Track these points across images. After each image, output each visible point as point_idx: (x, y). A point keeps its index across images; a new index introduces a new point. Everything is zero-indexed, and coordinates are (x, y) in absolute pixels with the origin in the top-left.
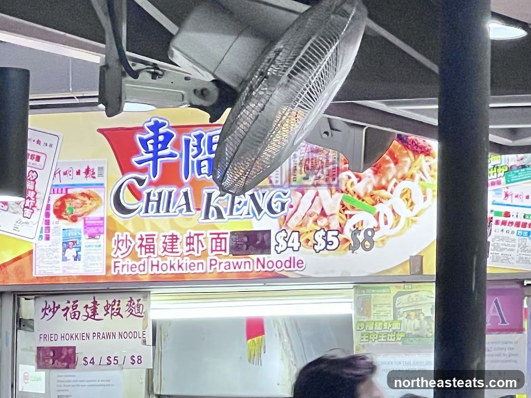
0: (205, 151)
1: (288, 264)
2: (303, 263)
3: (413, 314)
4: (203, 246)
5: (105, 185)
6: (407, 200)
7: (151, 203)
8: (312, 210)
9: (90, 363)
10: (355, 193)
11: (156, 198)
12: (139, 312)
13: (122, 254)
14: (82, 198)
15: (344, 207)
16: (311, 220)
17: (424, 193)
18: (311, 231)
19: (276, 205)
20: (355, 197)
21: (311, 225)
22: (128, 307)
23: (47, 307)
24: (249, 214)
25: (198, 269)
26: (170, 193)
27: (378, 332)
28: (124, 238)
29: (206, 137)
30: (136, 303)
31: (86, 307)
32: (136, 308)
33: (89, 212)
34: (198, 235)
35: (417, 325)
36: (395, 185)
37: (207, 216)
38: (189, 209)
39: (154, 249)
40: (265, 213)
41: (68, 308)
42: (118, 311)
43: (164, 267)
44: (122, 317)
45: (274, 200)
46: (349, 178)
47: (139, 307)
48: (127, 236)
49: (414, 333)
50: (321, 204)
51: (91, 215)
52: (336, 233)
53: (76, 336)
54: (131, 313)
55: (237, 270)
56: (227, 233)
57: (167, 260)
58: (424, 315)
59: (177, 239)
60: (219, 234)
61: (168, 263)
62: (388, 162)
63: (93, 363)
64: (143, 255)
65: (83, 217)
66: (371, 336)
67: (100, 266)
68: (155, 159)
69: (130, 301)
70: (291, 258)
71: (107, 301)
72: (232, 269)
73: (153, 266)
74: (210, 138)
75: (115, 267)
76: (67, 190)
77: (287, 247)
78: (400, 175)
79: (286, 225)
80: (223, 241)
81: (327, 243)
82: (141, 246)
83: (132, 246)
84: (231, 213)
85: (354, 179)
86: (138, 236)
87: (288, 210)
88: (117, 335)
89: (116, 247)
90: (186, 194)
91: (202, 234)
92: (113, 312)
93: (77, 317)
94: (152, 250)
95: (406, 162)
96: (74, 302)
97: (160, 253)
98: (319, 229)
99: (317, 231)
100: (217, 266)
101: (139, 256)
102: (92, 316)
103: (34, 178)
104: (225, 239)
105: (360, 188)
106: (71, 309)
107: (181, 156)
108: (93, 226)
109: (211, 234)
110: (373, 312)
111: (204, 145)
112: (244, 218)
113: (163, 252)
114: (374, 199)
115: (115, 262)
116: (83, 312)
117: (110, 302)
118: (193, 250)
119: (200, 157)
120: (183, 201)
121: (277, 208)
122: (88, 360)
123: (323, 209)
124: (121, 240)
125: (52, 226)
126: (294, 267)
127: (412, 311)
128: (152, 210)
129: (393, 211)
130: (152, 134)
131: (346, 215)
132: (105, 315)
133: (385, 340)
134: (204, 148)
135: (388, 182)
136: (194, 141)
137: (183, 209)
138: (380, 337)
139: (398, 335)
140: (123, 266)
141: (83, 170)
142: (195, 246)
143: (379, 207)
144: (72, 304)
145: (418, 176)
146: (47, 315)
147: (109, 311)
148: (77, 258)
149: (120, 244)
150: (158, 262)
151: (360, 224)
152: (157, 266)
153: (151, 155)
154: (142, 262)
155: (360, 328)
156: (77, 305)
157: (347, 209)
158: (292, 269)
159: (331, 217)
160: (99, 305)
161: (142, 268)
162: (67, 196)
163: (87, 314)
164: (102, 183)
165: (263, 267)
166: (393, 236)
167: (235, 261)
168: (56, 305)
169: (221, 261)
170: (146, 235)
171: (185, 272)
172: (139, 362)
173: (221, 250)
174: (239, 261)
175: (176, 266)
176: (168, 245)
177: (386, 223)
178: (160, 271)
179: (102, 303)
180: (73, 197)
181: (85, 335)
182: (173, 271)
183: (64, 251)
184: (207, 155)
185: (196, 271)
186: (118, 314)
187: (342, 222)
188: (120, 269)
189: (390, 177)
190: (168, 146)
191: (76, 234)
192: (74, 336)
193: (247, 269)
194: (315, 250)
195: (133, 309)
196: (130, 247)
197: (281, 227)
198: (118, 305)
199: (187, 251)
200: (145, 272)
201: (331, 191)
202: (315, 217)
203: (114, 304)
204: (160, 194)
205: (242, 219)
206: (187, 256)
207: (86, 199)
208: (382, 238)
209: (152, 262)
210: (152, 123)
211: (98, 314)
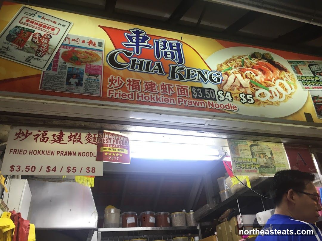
0: (168, 48)
1: (227, 107)
2: (236, 107)
3: (262, 155)
4: (172, 91)
5: (103, 51)
6: (283, 88)
7: (136, 65)
8: (235, 84)
9: (52, 170)
10: (256, 80)
11: (139, 63)
12: (95, 141)
13: (115, 87)
14: (85, 54)
15: (252, 86)
16: (236, 88)
17: (290, 86)
18: (237, 93)
19: (215, 78)
20: (257, 82)
21: (236, 90)
22: (86, 138)
23: (21, 133)
24: (199, 80)
25: (171, 102)
26: (148, 63)
27: (245, 164)
28: (117, 79)
29: (168, 42)
30: (93, 136)
31: (54, 135)
32: (93, 139)
33: (91, 62)
34: (169, 85)
35: (265, 161)
36: (275, 80)
37: (173, 77)
38: (161, 72)
39: (139, 87)
40: (209, 81)
41: (38, 135)
42: (79, 140)
43: (147, 98)
44: (82, 143)
45: (212, 76)
46: (251, 73)
47: (95, 139)
48: (119, 78)
49: (265, 165)
50: (239, 82)
51: (92, 64)
52: (251, 96)
53: (43, 152)
54: (89, 142)
55: (197, 106)
56: (188, 87)
57: (149, 95)
58: (268, 156)
59: (155, 85)
60: (182, 87)
61: (150, 97)
62: (268, 70)
63: (55, 171)
64: (131, 90)
65: (86, 63)
66: (241, 165)
67: (97, 91)
68: (138, 46)
69: (89, 135)
70: (228, 104)
71: (71, 134)
72: (193, 105)
73: (138, 96)
74: (171, 44)
75: (110, 93)
76: (74, 48)
77: (225, 99)
78: (276, 77)
79: (222, 88)
80: (185, 90)
81: (248, 100)
82: (129, 85)
83: (123, 84)
84: (188, 78)
85: (253, 74)
86: (127, 79)
87: (222, 82)
88: (77, 154)
89: (110, 83)
90: (158, 65)
91: (172, 85)
92: (75, 140)
93: (45, 140)
94: (138, 88)
95: (277, 72)
96: (44, 132)
97: (143, 90)
98: (241, 93)
99: (240, 94)
100: (183, 102)
101: (128, 89)
102: (58, 141)
103: (48, 38)
104: (187, 89)
105: (258, 78)
106: (41, 136)
107: (154, 47)
108: (93, 69)
109: (176, 86)
110: (241, 153)
111: (168, 45)
112: (196, 82)
113: (145, 90)
114: (267, 84)
115: (110, 91)
116: (51, 138)
117: (73, 134)
118: (166, 92)
119: (166, 50)
120: (157, 67)
121: (215, 79)
122: (51, 169)
123: (241, 84)
124: (114, 80)
125: (59, 64)
126: (232, 109)
127: (261, 154)
128: (137, 68)
129: (278, 91)
130: (135, 35)
131: (254, 89)
132: (68, 141)
133: (250, 168)
134: (168, 47)
135: (271, 78)
136: (161, 43)
137: (158, 71)
138: (246, 166)
139: (256, 166)
140: (116, 94)
141: (87, 41)
142: (168, 90)
143: (270, 88)
144: (42, 132)
145: (285, 79)
146: (20, 137)
147: (72, 139)
148: (79, 84)
149: (114, 82)
150: (142, 94)
151: (263, 94)
152: (142, 96)
153: (135, 44)
154: (131, 93)
155: (235, 161)
156: (47, 134)
157: (254, 86)
158: (231, 110)
159: (246, 89)
160: (64, 135)
161: (130, 96)
162: (74, 51)
163: (54, 140)
164: (101, 49)
165: (213, 106)
166: (282, 102)
167: (195, 101)
168: (29, 132)
169: (186, 100)
170: (132, 80)
171: (162, 102)
172: (93, 171)
173: (184, 94)
174: (198, 102)
175: (155, 99)
176: (149, 87)
177: (276, 95)
178: (144, 100)
179: (67, 134)
180: (78, 52)
181: (51, 152)
182: (153, 101)
183: (68, 79)
184: (170, 50)
185: (169, 103)
186: (79, 141)
187: (252, 91)
188: (114, 95)
189: (272, 77)
190: (146, 42)
191: (79, 71)
192: (41, 152)
193: (203, 106)
194: (242, 102)
195: (91, 140)
196: (121, 84)
197: (219, 88)
198: (80, 136)
199: (162, 92)
200: (133, 99)
201: (243, 77)
202: (237, 87)
203: (77, 136)
204: (142, 62)
205: (195, 82)
206: (162, 94)
207: (88, 55)
208: (277, 102)
209: (138, 94)
210: (135, 30)
211: (63, 140)
